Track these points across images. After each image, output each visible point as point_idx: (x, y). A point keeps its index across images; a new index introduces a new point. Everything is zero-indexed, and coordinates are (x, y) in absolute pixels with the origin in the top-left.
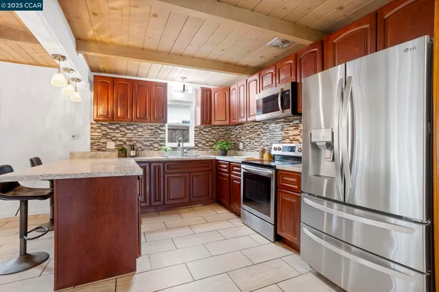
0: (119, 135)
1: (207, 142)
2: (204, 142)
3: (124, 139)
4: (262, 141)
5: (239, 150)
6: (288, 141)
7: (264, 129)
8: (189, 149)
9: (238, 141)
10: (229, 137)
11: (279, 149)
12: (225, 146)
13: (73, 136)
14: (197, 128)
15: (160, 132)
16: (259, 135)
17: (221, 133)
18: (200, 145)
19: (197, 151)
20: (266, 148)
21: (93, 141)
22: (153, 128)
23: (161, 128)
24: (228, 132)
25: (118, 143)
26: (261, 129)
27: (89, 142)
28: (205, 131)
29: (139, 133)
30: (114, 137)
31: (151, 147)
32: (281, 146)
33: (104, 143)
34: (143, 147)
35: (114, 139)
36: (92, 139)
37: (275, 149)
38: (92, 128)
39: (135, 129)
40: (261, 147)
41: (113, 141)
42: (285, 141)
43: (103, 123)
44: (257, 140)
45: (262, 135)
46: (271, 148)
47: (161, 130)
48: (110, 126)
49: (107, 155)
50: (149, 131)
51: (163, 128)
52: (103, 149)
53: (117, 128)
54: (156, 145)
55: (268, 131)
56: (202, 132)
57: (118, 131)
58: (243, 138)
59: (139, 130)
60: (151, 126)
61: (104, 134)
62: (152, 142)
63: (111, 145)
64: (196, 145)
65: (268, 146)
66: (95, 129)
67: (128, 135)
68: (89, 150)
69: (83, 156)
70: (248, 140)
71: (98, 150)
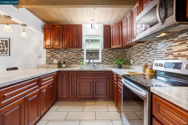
0: (59, 56)
1: (110, 59)
2: (108, 59)
3: (62, 58)
4: (146, 58)
5: (130, 64)
6: (171, 57)
7: (147, 48)
8: (98, 63)
9: (130, 58)
10: (125, 56)
11: (161, 65)
12: (120, 62)
13: (39, 57)
14: (103, 51)
15: (81, 54)
16: (143, 53)
17: (119, 54)
18: (105, 61)
19: (103, 65)
20: (149, 64)
21: (47, 59)
22: (77, 51)
23: (81, 51)
24: (124, 53)
25: (59, 60)
26: (145, 49)
27: (45, 59)
28: (108, 53)
29: (70, 55)
30: (57, 57)
31: (76, 62)
32: (163, 62)
33: (52, 60)
34: (72, 63)
35: (57, 58)
36: (47, 58)
37: (157, 65)
38: (47, 52)
39: (67, 52)
40: (145, 63)
41: (56, 59)
42: (168, 58)
43: (52, 50)
44: (142, 57)
45: (145, 53)
46: (153, 64)
47: (82, 53)
48: (55, 51)
49: (53, 67)
50: (75, 54)
51: (83, 51)
52: (52, 63)
53: (58, 52)
54: (78, 61)
55: (151, 49)
56: (106, 53)
57: (59, 54)
58: (133, 56)
59: (70, 53)
60: (76, 50)
61: (52, 56)
62: (76, 60)
63: (55, 61)
64: (103, 61)
65: (150, 62)
66: (48, 53)
67: (64, 56)
68: (45, 64)
69: (43, 67)
70: (136, 58)
71: (50, 64)
